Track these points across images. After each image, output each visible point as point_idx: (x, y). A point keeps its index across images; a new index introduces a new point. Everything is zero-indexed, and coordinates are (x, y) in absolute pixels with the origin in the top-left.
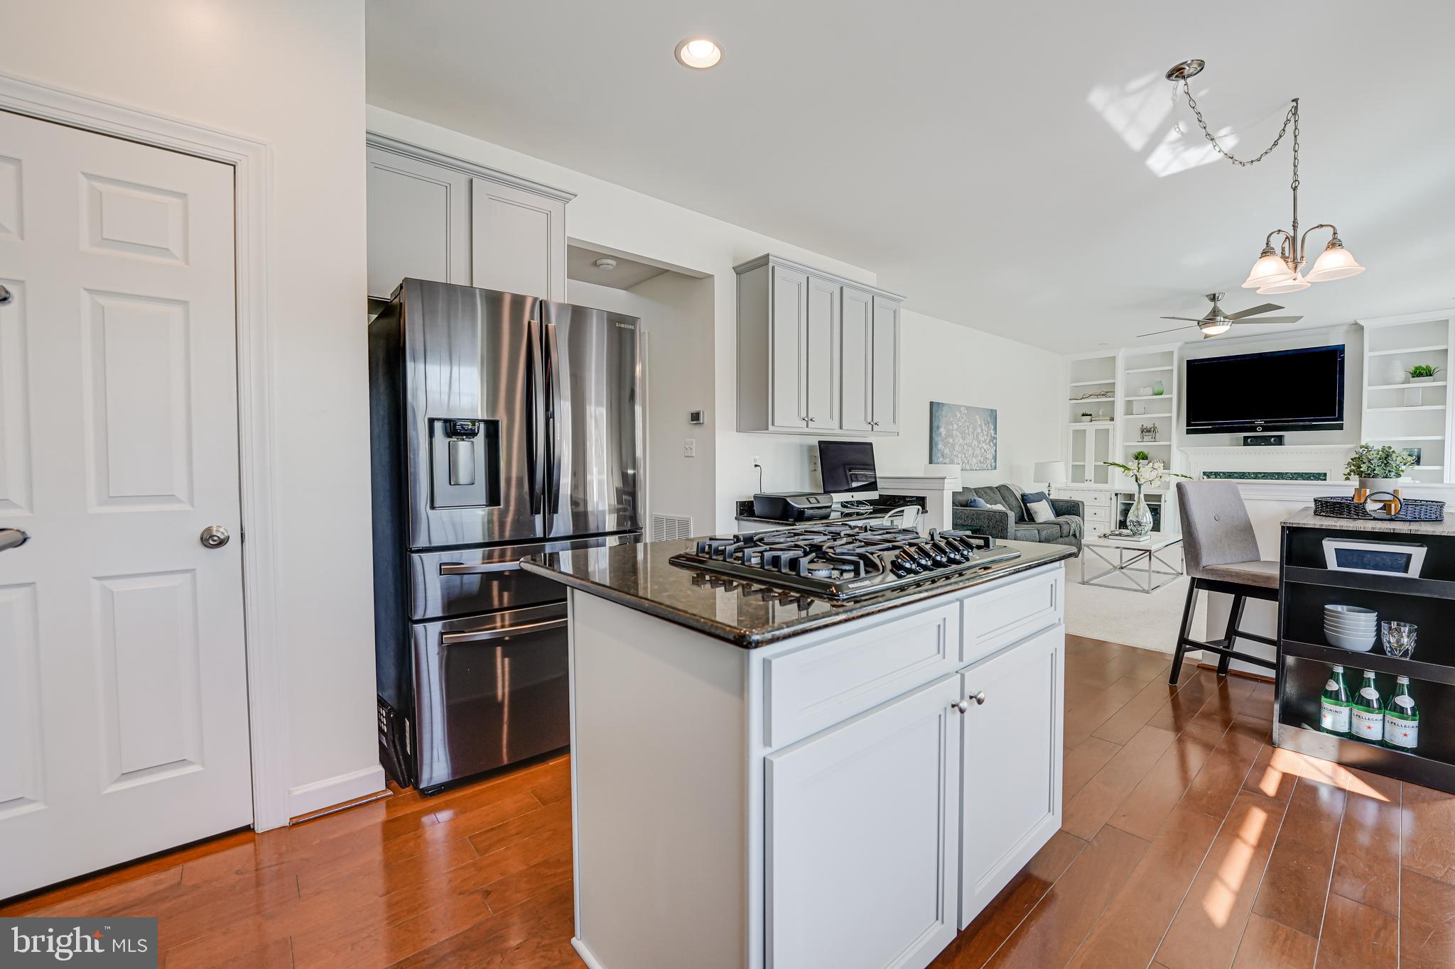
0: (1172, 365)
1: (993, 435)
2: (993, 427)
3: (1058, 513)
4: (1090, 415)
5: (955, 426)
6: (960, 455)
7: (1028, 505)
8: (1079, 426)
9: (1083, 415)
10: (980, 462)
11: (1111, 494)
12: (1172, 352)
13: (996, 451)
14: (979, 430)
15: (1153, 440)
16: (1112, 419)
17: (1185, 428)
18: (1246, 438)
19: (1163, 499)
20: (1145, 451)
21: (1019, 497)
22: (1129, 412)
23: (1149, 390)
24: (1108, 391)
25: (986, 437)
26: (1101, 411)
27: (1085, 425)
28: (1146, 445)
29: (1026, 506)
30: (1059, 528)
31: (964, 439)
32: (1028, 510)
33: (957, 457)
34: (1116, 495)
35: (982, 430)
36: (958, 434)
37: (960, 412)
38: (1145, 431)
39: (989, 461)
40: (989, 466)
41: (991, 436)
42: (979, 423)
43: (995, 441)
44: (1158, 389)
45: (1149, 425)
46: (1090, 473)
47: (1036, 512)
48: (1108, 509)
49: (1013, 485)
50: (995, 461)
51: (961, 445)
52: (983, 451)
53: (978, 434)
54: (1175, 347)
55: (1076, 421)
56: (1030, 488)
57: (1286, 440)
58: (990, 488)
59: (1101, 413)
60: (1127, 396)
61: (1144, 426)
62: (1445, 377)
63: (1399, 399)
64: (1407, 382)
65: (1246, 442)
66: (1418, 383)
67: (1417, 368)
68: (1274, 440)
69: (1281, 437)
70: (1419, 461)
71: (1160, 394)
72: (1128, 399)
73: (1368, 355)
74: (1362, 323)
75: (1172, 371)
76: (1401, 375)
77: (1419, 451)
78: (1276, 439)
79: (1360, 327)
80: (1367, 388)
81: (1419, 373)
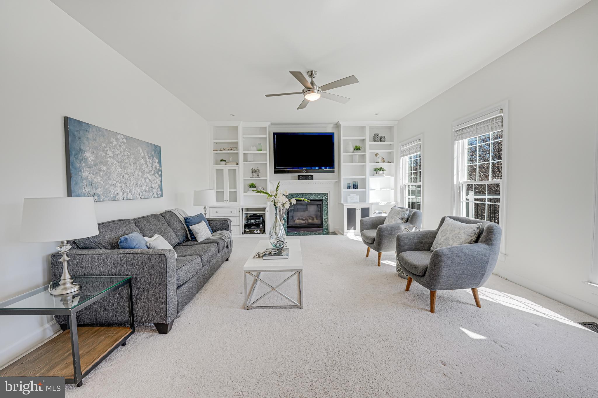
0: (266, 134)
1: (158, 168)
2: (157, 161)
3: (213, 230)
4: (225, 161)
5: (110, 154)
6: (118, 185)
7: (190, 227)
8: (219, 167)
9: (221, 161)
10: (146, 191)
11: (240, 208)
12: (266, 127)
13: (161, 181)
14: (143, 161)
15: (258, 176)
16: (237, 164)
17: (273, 170)
18: (299, 176)
19: (266, 210)
20: (254, 183)
21: (182, 220)
22: (245, 160)
23: (255, 148)
24: (234, 146)
25: (151, 169)
26: (231, 158)
27: (222, 166)
28: (254, 180)
29: (188, 228)
30: (217, 246)
31: (124, 168)
32: (190, 231)
33: (115, 186)
34: (242, 209)
35: (146, 162)
36: (115, 162)
37: (117, 140)
38: (255, 172)
39: (154, 190)
40: (155, 194)
41: (156, 168)
42: (142, 154)
43: (160, 173)
44: (259, 148)
45: (255, 168)
46: (227, 196)
47: (197, 233)
48: (238, 217)
49: (177, 210)
50: (161, 190)
51: (119, 174)
52: (148, 181)
53: (142, 165)
54: (267, 124)
55: (217, 164)
56: (191, 212)
57: (314, 177)
58: (155, 216)
59: (231, 160)
60: (244, 151)
61: (253, 169)
62: (365, 151)
63: (351, 160)
64: (353, 152)
65: (299, 178)
66: (358, 153)
67: (356, 147)
68: (310, 177)
69: (312, 176)
70: (358, 187)
71: (261, 151)
72: (245, 152)
73: (342, 138)
74: (341, 123)
75: (266, 138)
76: (352, 149)
77: (358, 183)
78: (311, 176)
79: (337, 126)
80: (342, 154)
81: (357, 149)
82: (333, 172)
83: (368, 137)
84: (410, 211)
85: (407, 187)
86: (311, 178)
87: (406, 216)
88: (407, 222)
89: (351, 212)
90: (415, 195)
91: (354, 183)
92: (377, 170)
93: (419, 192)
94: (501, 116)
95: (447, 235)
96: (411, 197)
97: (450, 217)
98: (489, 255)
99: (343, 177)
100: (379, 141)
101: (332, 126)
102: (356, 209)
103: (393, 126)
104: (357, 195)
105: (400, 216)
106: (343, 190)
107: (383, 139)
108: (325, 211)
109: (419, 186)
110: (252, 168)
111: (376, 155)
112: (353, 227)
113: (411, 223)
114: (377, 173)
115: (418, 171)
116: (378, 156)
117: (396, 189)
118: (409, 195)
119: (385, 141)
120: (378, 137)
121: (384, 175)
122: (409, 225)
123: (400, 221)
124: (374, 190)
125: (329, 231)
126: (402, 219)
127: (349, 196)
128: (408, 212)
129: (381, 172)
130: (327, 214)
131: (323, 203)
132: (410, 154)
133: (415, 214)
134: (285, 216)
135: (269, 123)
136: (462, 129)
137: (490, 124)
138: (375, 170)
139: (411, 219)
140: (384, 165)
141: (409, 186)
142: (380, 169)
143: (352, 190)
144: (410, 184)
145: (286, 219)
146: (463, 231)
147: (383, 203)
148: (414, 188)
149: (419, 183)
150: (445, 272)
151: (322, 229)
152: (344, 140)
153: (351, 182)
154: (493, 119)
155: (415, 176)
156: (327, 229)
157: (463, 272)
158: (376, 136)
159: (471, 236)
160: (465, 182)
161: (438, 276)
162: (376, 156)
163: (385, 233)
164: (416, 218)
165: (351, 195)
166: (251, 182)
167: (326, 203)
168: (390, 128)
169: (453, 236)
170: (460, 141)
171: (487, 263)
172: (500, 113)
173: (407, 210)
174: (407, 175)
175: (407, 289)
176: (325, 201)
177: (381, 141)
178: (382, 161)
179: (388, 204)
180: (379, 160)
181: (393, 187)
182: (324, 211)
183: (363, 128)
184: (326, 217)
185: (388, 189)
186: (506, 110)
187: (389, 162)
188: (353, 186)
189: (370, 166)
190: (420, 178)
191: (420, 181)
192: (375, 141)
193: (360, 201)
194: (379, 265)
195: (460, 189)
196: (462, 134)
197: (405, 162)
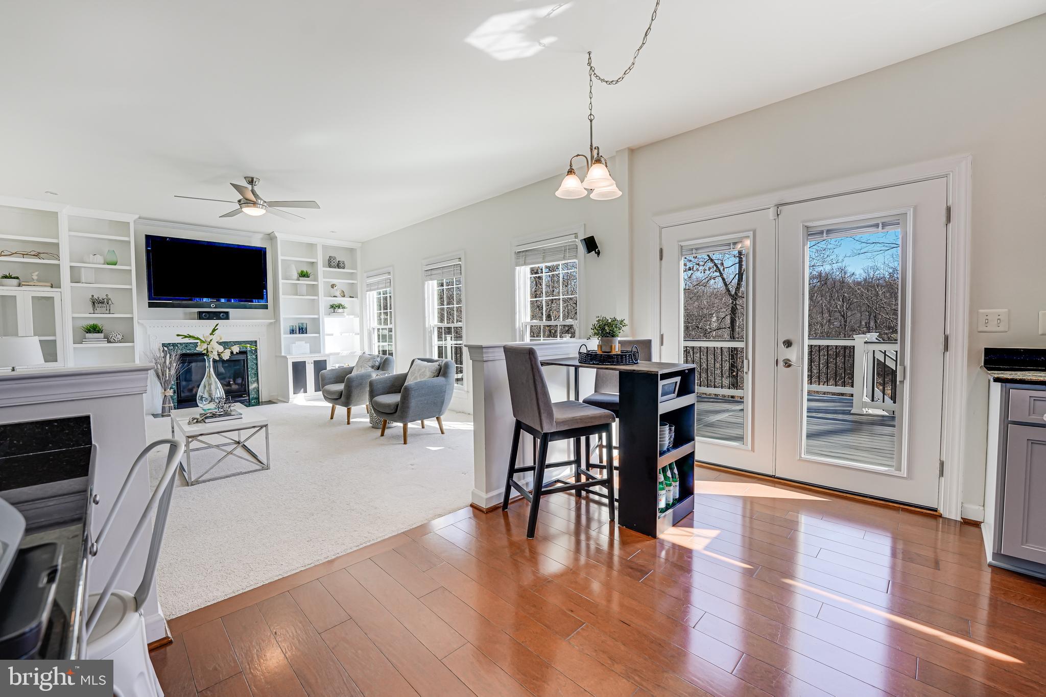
0: (128, 236)
4: (18, 278)
9: (7, 277)
12: (129, 223)
15: (108, 312)
16: (56, 287)
17: (146, 301)
18: (200, 313)
20: (99, 323)
22: (75, 279)
23: (100, 259)
26: (38, 274)
28: (98, 317)
38: (96, 303)
44: (111, 258)
45: (102, 296)
54: (131, 218)
57: (231, 315)
60: (73, 261)
61: (96, 297)
62: (316, 279)
63: (295, 291)
64: (298, 280)
65: (201, 316)
66: (304, 282)
67: (302, 272)
68: (223, 316)
69: (227, 313)
70: (306, 331)
71: (115, 265)
72: (73, 264)
73: (280, 258)
74: (277, 234)
75: (129, 242)
76: (295, 275)
77: (307, 325)
78: (224, 314)
79: (271, 237)
80: (281, 281)
81: (303, 275)
82: (266, 307)
83: (320, 261)
84: (381, 358)
85: (376, 331)
86: (226, 316)
87: (377, 364)
88: (378, 369)
89: (299, 368)
90: (386, 341)
91: (301, 326)
92: (334, 307)
93: (390, 337)
94: (460, 264)
95: (415, 375)
96: (381, 344)
97: (419, 359)
98: (446, 385)
99: (283, 316)
100: (335, 267)
101: (261, 236)
102: (306, 363)
103: (356, 249)
104: (306, 343)
105: (370, 364)
106: (283, 336)
107: (342, 265)
108: (253, 369)
109: (390, 330)
110: (93, 296)
111: (333, 286)
112: (302, 390)
113: (383, 370)
114: (334, 312)
115: (389, 310)
116: (335, 288)
117: (361, 333)
118: (379, 342)
119: (344, 268)
120: (334, 261)
121: (345, 314)
122: (380, 372)
123: (370, 369)
124: (332, 335)
125: (260, 401)
126: (373, 367)
127: (294, 345)
128: (379, 359)
129: (340, 310)
130: (257, 374)
131: (247, 356)
132: (378, 289)
133: (386, 359)
134: (173, 383)
135: (137, 216)
136: (431, 269)
137: (452, 269)
138: (332, 306)
139: (383, 366)
140: (344, 301)
141: (378, 329)
142: (339, 306)
143: (298, 335)
144: (381, 327)
145: (174, 387)
146: (427, 369)
147: (345, 353)
148: (386, 332)
149: (389, 326)
150: (413, 403)
151: (247, 398)
152: (282, 260)
153: (296, 324)
154: (454, 265)
155: (386, 317)
156: (258, 398)
157: (427, 402)
158: (332, 259)
159: (434, 373)
160: (435, 325)
161: (408, 407)
162: (333, 288)
163: (354, 384)
164: (388, 364)
165: (296, 342)
166: (92, 323)
167: (254, 357)
168: (352, 251)
169: (420, 375)
170: (430, 282)
171: (445, 392)
172: (459, 261)
173: (378, 356)
174: (376, 315)
175: (382, 435)
176: (252, 353)
177: (338, 266)
178: (342, 295)
179: (353, 353)
180: (338, 294)
181: (358, 331)
182: (249, 370)
183: (311, 247)
184: (254, 379)
185: (351, 334)
186: (463, 259)
187: (351, 297)
188: (299, 329)
189: (324, 301)
190: (391, 320)
191: (391, 323)
192: (330, 266)
193: (311, 352)
194: (348, 423)
195: (431, 332)
196: (431, 275)
197: (372, 297)
